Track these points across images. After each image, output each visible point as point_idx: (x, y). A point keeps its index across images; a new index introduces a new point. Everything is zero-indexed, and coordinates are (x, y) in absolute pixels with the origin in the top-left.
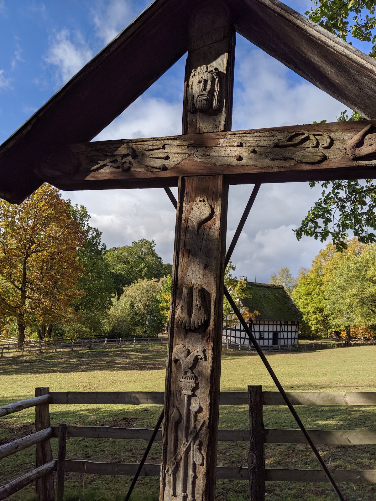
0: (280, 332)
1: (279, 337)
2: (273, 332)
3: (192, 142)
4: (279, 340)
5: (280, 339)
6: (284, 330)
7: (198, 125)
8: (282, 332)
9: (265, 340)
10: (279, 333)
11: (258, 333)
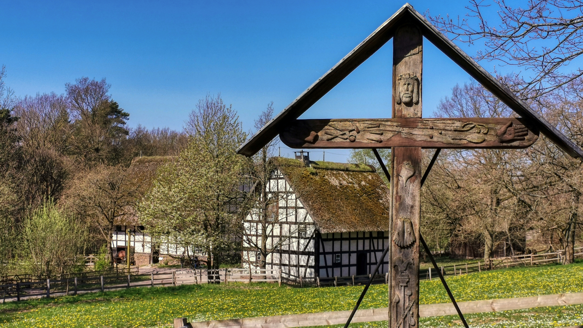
0: (370, 251)
1: (368, 262)
2: (358, 252)
3: (400, 124)
4: (368, 266)
5: (371, 264)
6: (376, 248)
7: (403, 112)
8: (372, 251)
9: (343, 268)
10: (368, 254)
11: (331, 255)
